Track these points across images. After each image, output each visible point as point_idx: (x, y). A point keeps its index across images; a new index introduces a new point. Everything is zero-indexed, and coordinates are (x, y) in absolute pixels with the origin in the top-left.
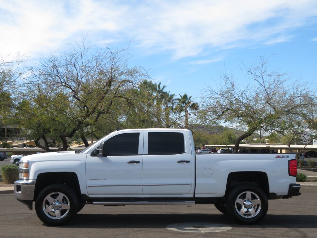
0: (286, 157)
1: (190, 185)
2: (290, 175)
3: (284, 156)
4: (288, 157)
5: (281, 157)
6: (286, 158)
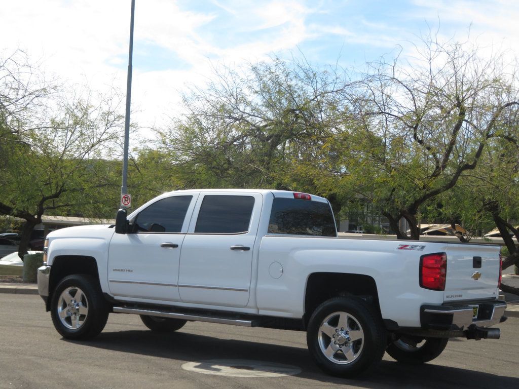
0: (418, 248)
1: (246, 291)
2: (422, 285)
3: (416, 246)
4: (423, 247)
5: (408, 247)
6: (418, 250)
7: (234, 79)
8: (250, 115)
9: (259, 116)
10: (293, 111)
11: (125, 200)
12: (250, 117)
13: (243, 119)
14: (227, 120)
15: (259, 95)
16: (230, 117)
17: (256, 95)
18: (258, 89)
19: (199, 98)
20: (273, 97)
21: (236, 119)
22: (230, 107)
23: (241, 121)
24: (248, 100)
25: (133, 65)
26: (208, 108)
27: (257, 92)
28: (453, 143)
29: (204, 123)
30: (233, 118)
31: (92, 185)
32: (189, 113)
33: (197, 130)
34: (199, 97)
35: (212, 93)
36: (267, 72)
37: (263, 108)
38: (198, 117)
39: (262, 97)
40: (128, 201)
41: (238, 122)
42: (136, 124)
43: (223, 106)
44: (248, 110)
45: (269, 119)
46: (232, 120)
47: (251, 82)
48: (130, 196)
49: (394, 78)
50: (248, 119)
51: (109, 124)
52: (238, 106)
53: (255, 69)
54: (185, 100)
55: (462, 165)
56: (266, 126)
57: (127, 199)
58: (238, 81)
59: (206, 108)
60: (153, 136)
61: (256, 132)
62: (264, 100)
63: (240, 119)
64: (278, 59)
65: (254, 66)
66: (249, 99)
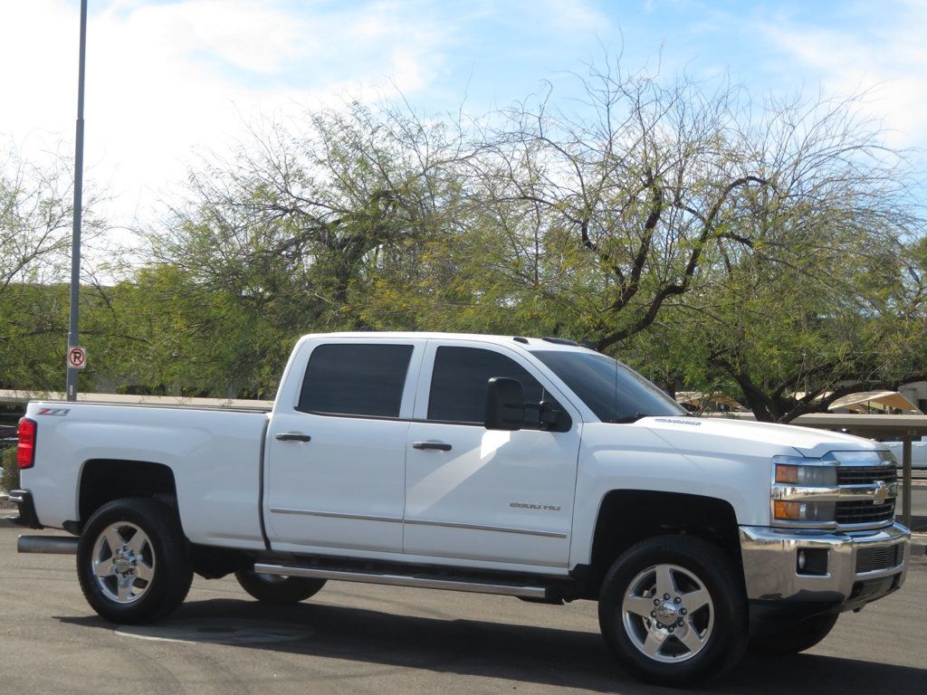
7: (281, 139)
8: (311, 203)
9: (327, 204)
10: (386, 194)
11: (75, 357)
12: (312, 206)
13: (297, 211)
14: (270, 211)
15: (325, 168)
16: (275, 207)
17: (320, 166)
18: (323, 157)
19: (218, 174)
20: (350, 171)
21: (286, 211)
22: (275, 189)
23: (293, 213)
24: (307, 177)
25: (85, 118)
26: (234, 191)
27: (321, 162)
28: (644, 249)
29: (229, 217)
30: (280, 208)
31: (23, 331)
32: (199, 200)
33: (217, 231)
34: (218, 171)
35: (243, 163)
36: (337, 126)
37: (335, 190)
38: (218, 207)
39: (330, 170)
40: (81, 359)
41: (288, 215)
42: (102, 222)
43: (262, 188)
44: (307, 195)
45: (342, 210)
46: (280, 212)
47: (311, 144)
48: (83, 350)
49: (542, 138)
50: (306, 210)
51: (52, 223)
52: (288, 188)
53: (318, 122)
54: (193, 178)
55: (663, 288)
56: (337, 222)
57: (78, 355)
58: (288, 142)
59: (232, 191)
60: (133, 241)
61: (319, 232)
62: (336, 177)
63: (292, 211)
64: (356, 103)
65: (316, 116)
66: (309, 174)
